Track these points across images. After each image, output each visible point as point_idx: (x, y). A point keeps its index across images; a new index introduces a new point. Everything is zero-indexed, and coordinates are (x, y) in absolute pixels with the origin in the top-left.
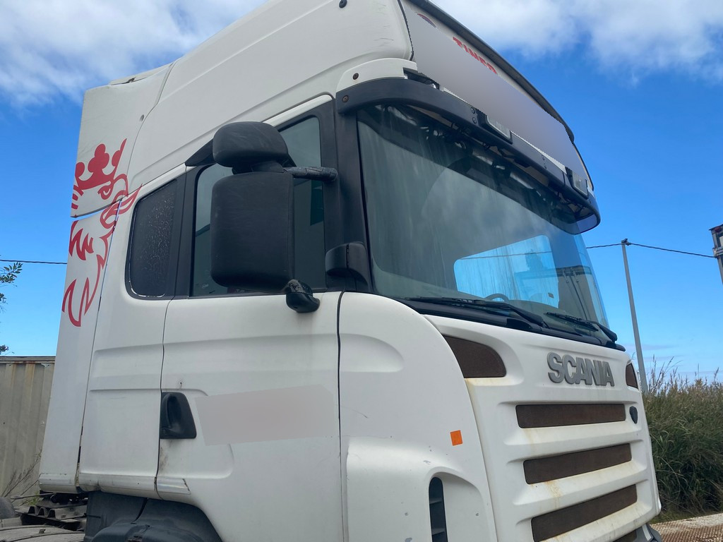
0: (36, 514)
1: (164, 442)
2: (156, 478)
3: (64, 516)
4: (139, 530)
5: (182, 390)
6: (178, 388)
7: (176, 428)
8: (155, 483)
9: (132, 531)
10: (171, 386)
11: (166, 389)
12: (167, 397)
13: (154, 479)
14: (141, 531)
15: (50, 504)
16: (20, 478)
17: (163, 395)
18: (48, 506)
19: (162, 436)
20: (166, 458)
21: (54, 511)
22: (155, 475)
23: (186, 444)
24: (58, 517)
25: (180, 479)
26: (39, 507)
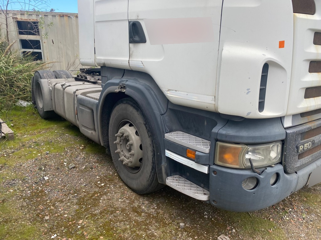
0: (80, 78)
1: (131, 45)
2: (129, 61)
3: (91, 79)
4: (123, 82)
5: (138, 19)
6: (137, 18)
7: (137, 38)
8: (129, 63)
9: (120, 82)
10: (133, 18)
11: (131, 20)
12: (131, 23)
13: (128, 61)
14: (124, 82)
15: (84, 74)
16: (71, 65)
17: (129, 22)
18: (84, 75)
19: (130, 42)
20: (133, 52)
21: (86, 77)
22: (128, 59)
23: (141, 45)
24: (88, 79)
25: (140, 61)
26: (80, 75)
